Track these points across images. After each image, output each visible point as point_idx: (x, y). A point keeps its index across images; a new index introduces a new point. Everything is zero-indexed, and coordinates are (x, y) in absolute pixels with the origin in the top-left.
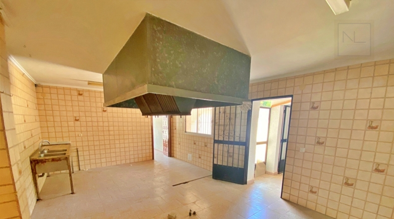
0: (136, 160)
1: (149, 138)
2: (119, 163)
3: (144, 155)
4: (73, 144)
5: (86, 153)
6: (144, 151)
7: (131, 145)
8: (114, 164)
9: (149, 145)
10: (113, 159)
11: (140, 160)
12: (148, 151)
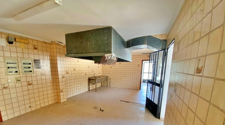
0: (131, 88)
1: (139, 77)
2: (123, 87)
3: (135, 86)
4: (109, 77)
5: (113, 81)
6: (135, 84)
7: (129, 80)
8: (121, 87)
9: (139, 81)
10: (121, 85)
11: (133, 88)
12: (137, 84)
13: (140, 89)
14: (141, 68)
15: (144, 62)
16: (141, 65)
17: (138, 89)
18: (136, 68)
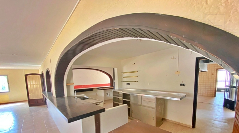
13: (215, 96)
14: (215, 76)
15: (218, 70)
16: (215, 74)
17: (213, 96)
18: (210, 76)
